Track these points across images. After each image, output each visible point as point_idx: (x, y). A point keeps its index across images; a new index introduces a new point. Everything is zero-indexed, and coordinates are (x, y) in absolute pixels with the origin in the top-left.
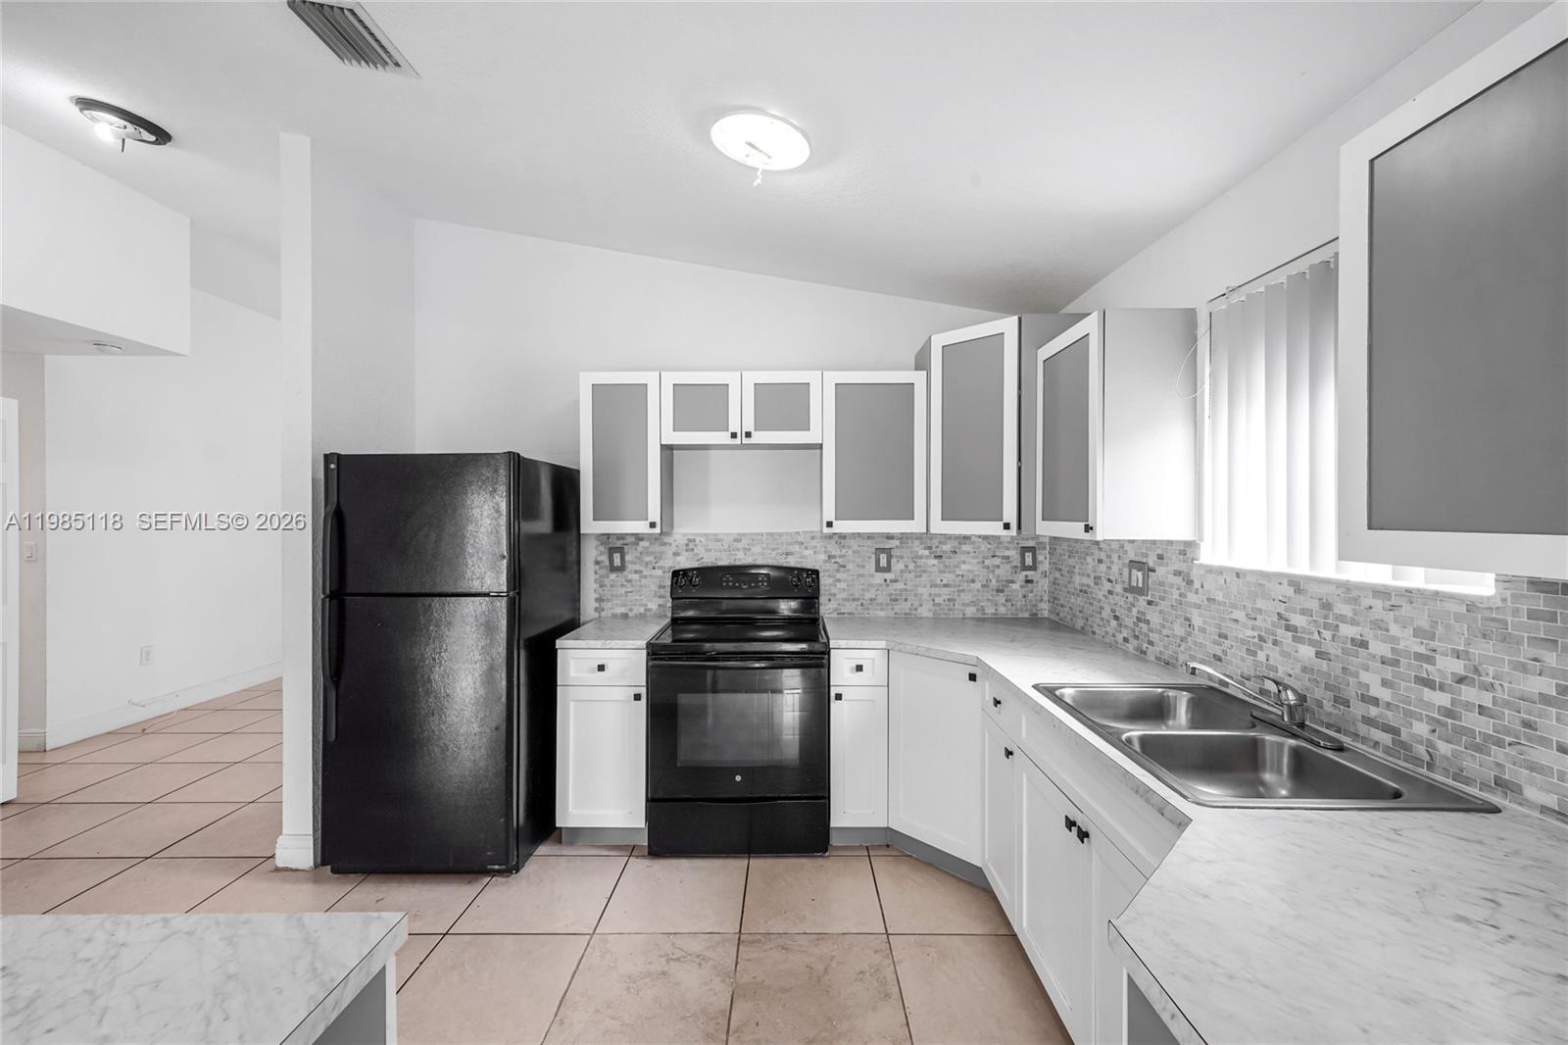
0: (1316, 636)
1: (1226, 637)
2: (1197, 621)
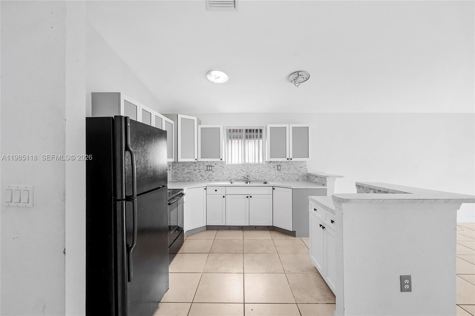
0: (246, 171)
1: (231, 174)
2: (225, 173)
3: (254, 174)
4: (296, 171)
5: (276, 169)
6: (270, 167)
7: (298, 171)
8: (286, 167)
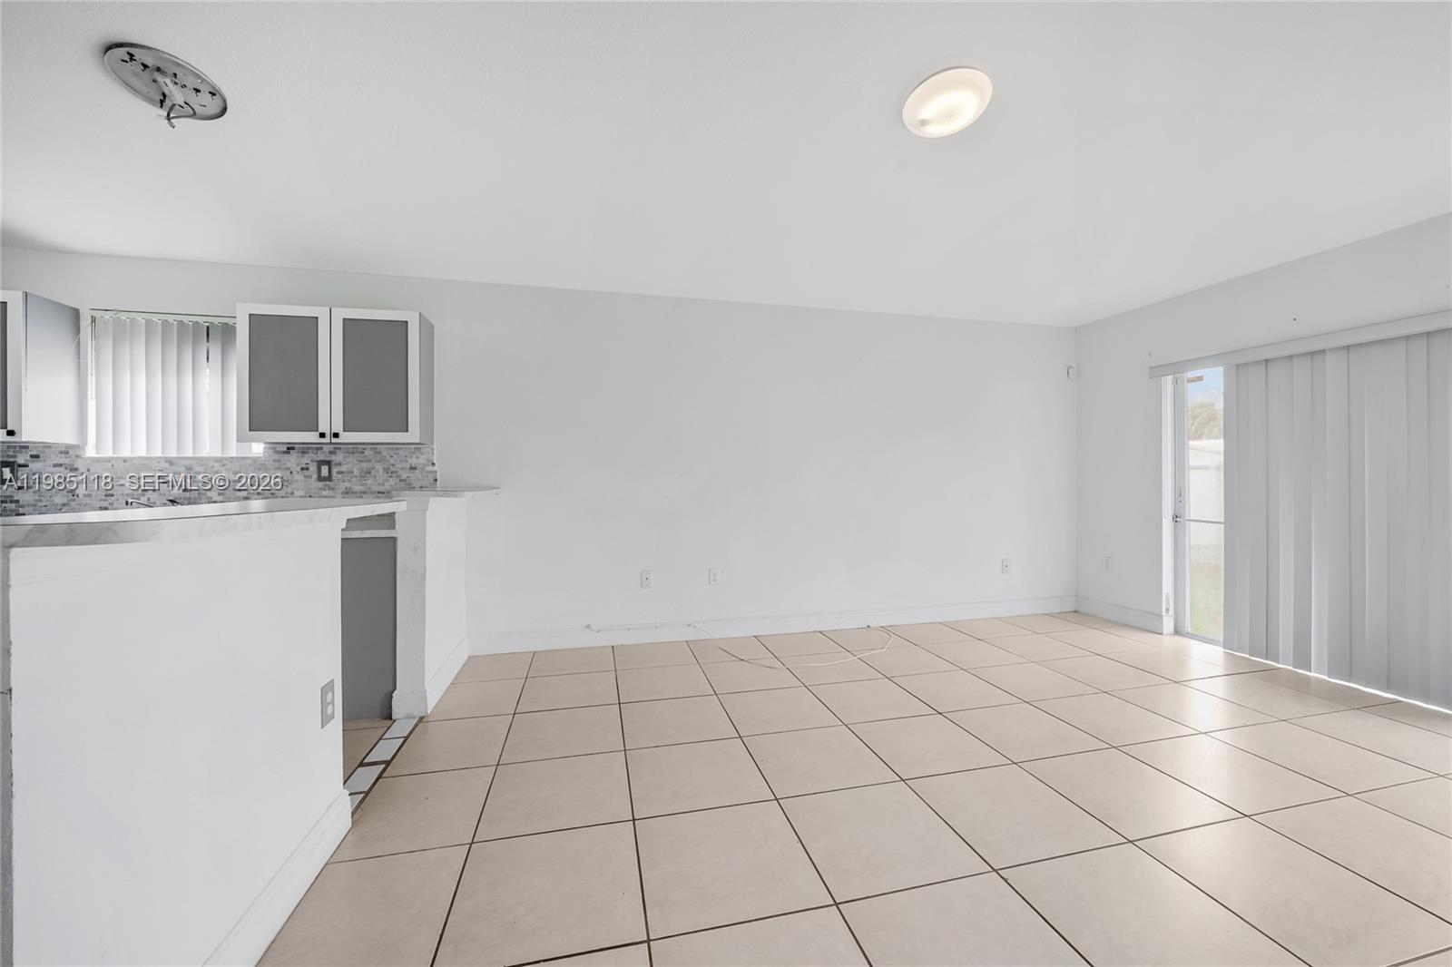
3: (219, 494)
4: (392, 482)
5: (310, 477)
6: (288, 468)
7: (401, 480)
8: (355, 470)
